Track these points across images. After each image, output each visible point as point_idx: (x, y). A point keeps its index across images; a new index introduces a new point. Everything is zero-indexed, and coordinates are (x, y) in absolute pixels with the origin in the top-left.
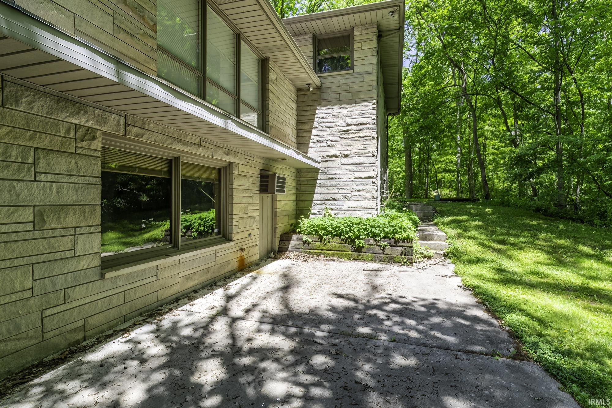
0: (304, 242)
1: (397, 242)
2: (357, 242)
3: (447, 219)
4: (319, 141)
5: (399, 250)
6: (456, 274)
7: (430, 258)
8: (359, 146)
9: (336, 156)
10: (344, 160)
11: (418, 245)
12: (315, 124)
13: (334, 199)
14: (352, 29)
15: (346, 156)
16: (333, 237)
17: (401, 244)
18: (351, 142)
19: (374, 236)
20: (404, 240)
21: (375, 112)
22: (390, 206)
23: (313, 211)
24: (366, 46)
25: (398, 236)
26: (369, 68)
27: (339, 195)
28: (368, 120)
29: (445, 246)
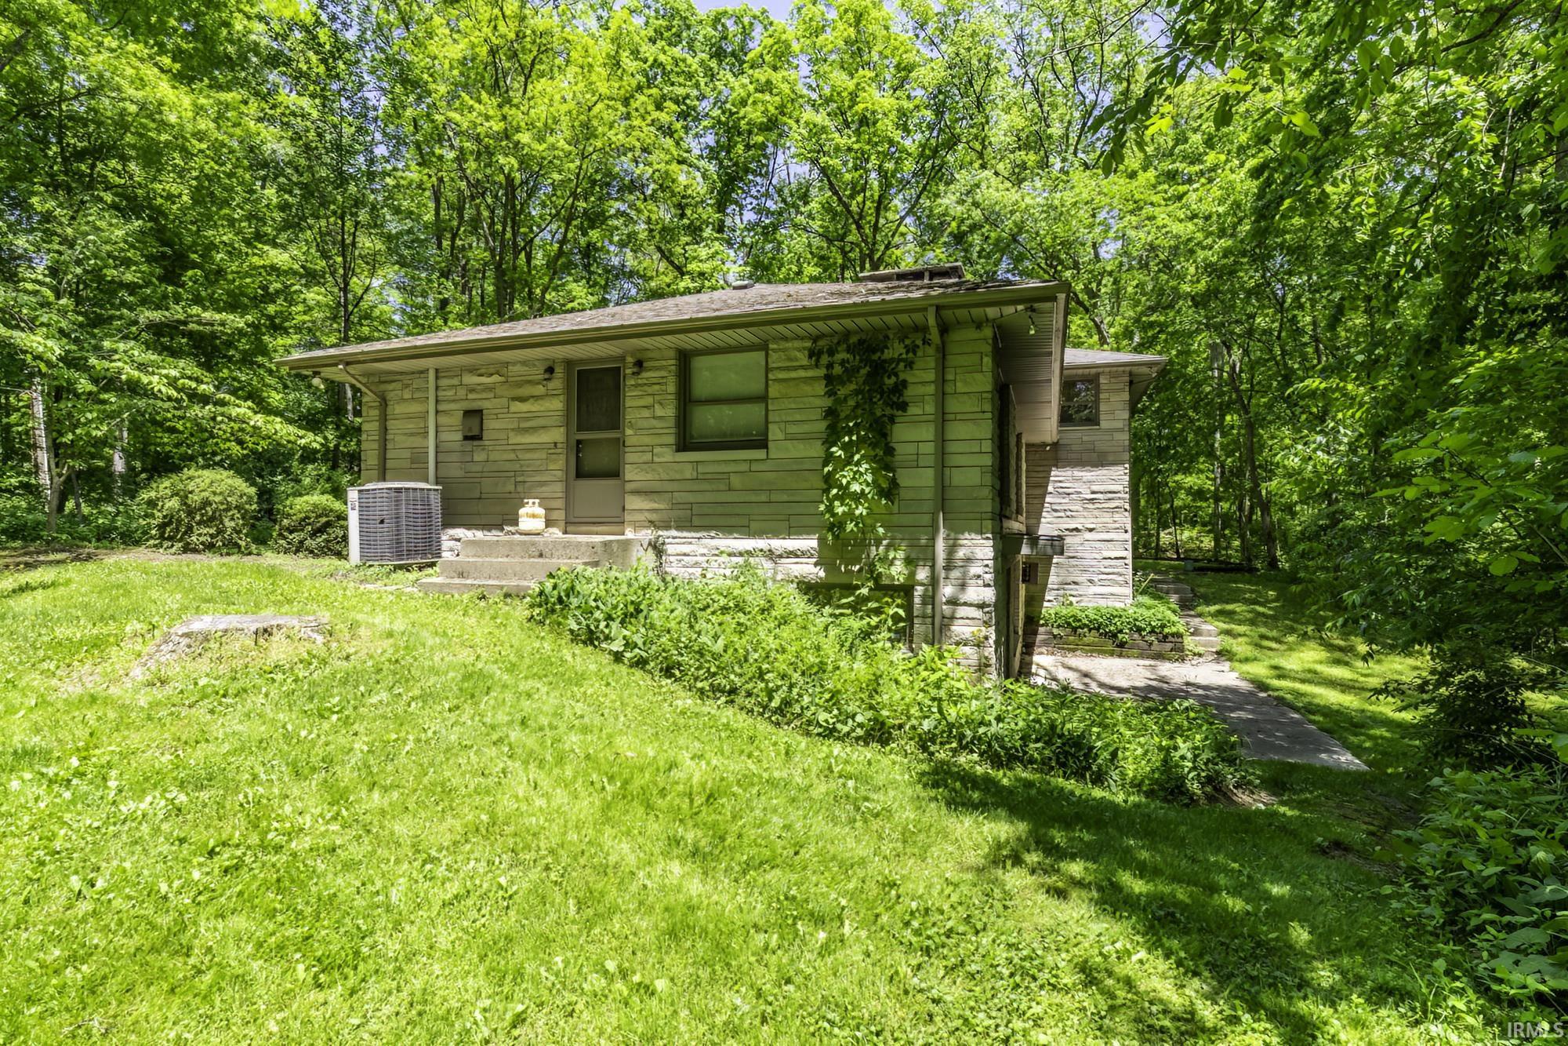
0: (1055, 636)
1: (1166, 637)
2: (1120, 636)
3: (1213, 608)
4: (1056, 511)
5: (1169, 646)
6: (1232, 670)
7: (1200, 655)
8: (1107, 518)
9: (1077, 530)
10: (1088, 536)
11: (1189, 642)
12: (1050, 489)
13: (1075, 583)
14: (1098, 375)
15: (1091, 530)
16: (1090, 630)
17: (1170, 638)
18: (1096, 513)
19: (1139, 630)
20: (1173, 635)
21: (1127, 478)
22: (1144, 593)
23: (1047, 598)
24: (1114, 398)
25: (1166, 630)
26: (1120, 425)
27: (1082, 578)
28: (1120, 488)
29: (1220, 642)
